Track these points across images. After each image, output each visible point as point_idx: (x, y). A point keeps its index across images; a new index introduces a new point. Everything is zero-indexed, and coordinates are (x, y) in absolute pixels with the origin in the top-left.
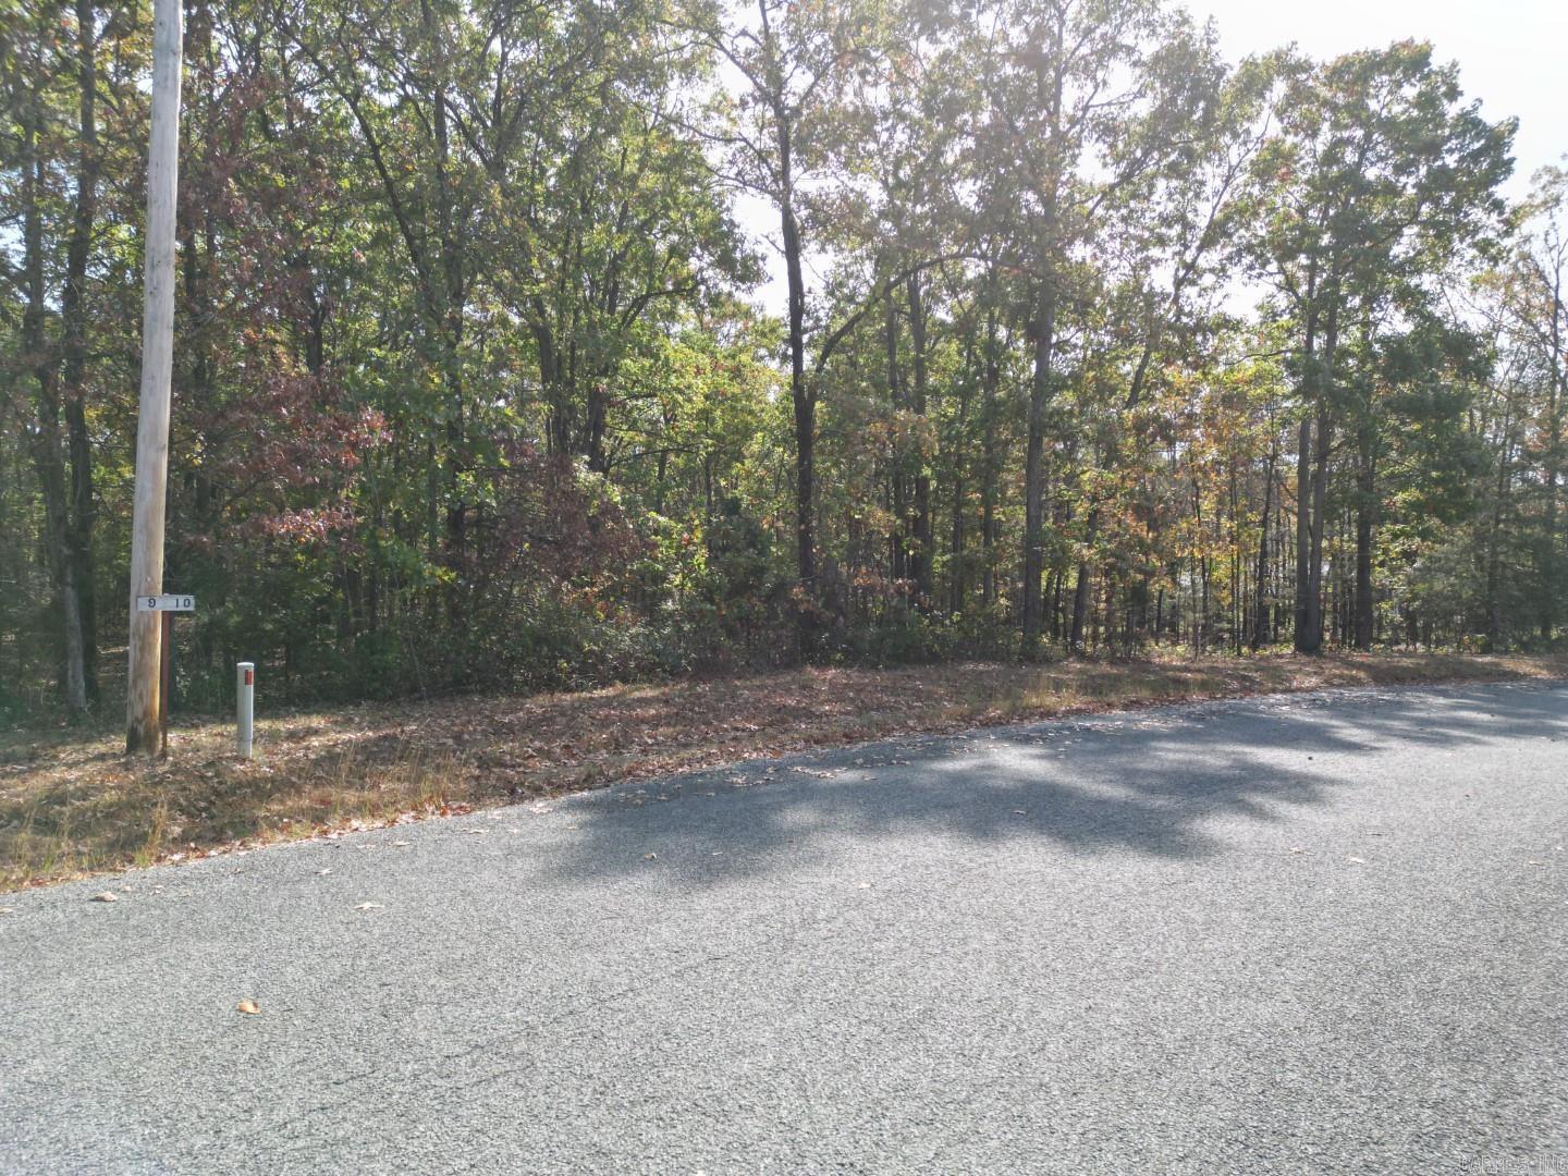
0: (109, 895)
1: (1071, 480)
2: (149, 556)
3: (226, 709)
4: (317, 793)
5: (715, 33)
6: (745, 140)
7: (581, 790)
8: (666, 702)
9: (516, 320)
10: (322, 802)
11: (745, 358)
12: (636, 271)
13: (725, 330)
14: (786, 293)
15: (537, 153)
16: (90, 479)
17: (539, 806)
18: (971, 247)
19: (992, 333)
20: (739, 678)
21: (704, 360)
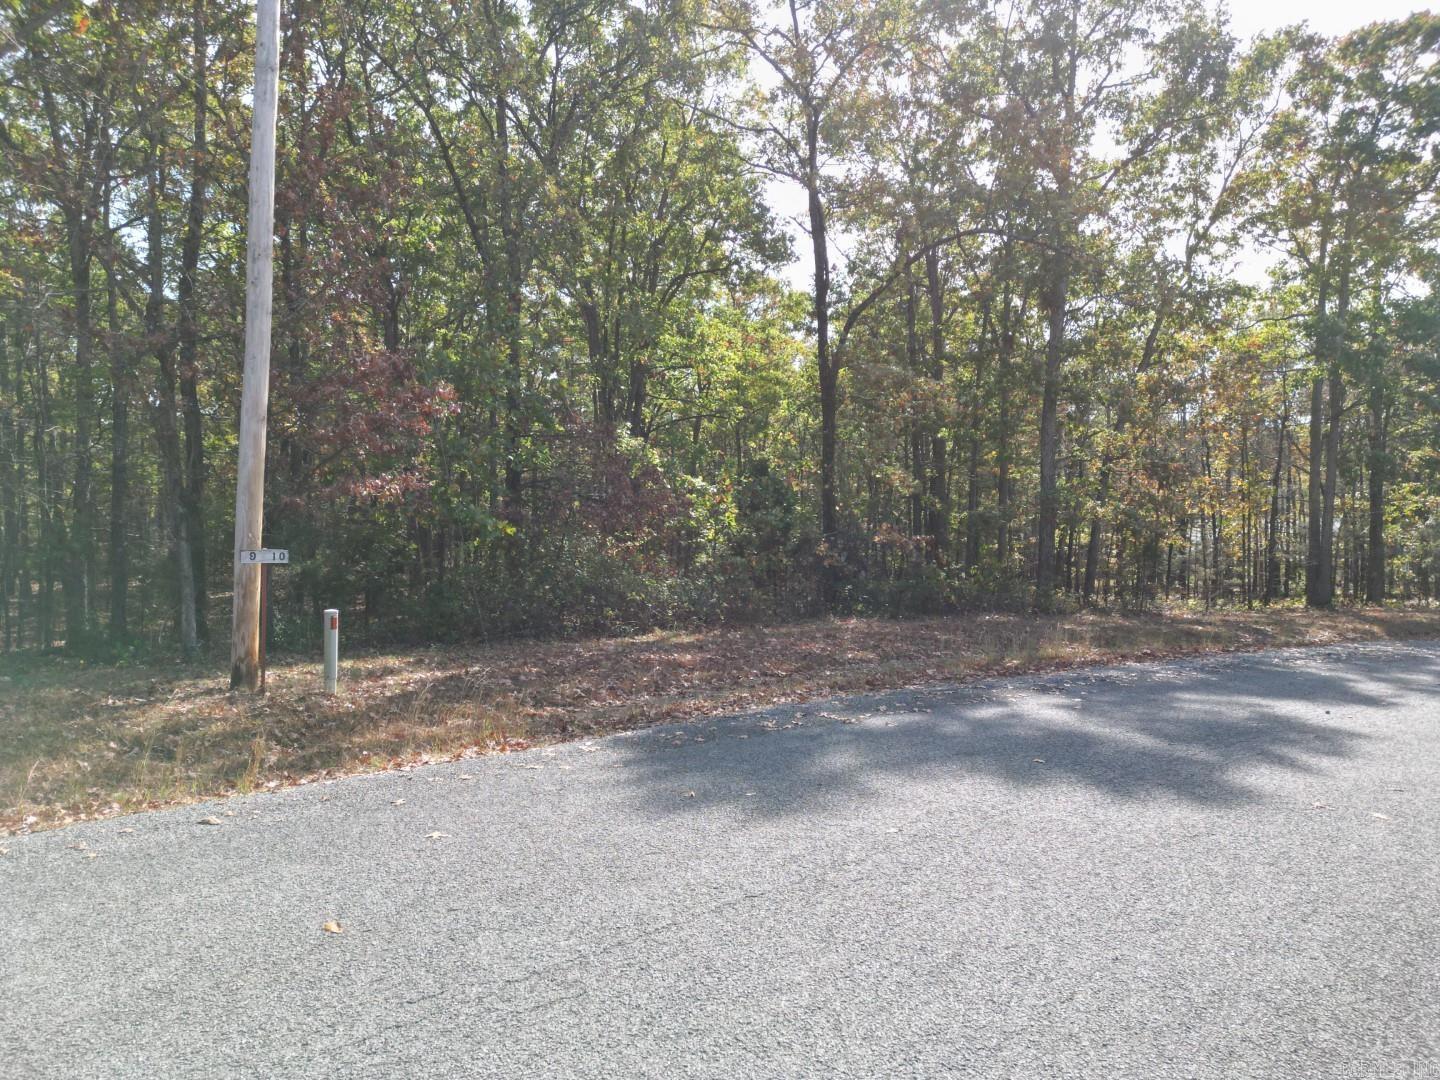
0: (213, 819)
1: (1085, 442)
2: (251, 516)
3: (315, 651)
4: (391, 727)
5: (749, 32)
6: (775, 130)
7: (625, 729)
8: (701, 648)
9: (567, 300)
10: (397, 736)
11: (774, 332)
12: (674, 254)
13: (755, 305)
14: (812, 269)
15: (586, 149)
16: (201, 445)
17: (587, 744)
18: (987, 224)
19: (1007, 301)
20: (767, 627)
21: (736, 334)
